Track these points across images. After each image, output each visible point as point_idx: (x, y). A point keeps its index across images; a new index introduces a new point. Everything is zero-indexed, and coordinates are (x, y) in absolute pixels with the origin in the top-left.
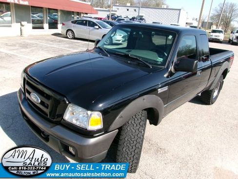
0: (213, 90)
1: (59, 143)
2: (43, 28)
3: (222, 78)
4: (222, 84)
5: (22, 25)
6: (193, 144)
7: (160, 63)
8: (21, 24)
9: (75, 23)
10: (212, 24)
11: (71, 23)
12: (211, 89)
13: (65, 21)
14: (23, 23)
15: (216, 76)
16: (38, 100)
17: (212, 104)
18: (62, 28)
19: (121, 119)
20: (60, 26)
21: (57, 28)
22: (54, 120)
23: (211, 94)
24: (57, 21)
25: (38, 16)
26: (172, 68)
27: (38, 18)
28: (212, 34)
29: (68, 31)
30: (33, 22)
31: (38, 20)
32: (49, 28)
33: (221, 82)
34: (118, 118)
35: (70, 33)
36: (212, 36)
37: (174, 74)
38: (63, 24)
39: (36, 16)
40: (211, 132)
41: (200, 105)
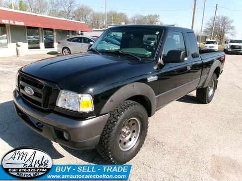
0: (207, 87)
1: (53, 129)
2: (39, 48)
3: (216, 77)
4: (216, 83)
5: (18, 46)
6: (191, 137)
7: (149, 56)
8: (17, 44)
9: (70, 41)
10: (206, 37)
11: (67, 41)
12: (205, 86)
13: (61, 40)
14: (19, 43)
15: (208, 74)
16: (31, 92)
17: (209, 102)
18: (58, 46)
19: (112, 103)
20: (56, 44)
21: (54, 48)
22: (47, 109)
23: (206, 92)
24: (53, 41)
25: (34, 38)
26: (160, 61)
27: (35, 39)
28: (206, 45)
29: (63, 49)
30: (29, 43)
31: (34, 41)
32: (45, 48)
33: (214, 81)
34: (108, 101)
35: (66, 50)
36: (206, 47)
37: (163, 66)
38: (59, 43)
39: (32, 38)
40: (209, 126)
41: (197, 105)
